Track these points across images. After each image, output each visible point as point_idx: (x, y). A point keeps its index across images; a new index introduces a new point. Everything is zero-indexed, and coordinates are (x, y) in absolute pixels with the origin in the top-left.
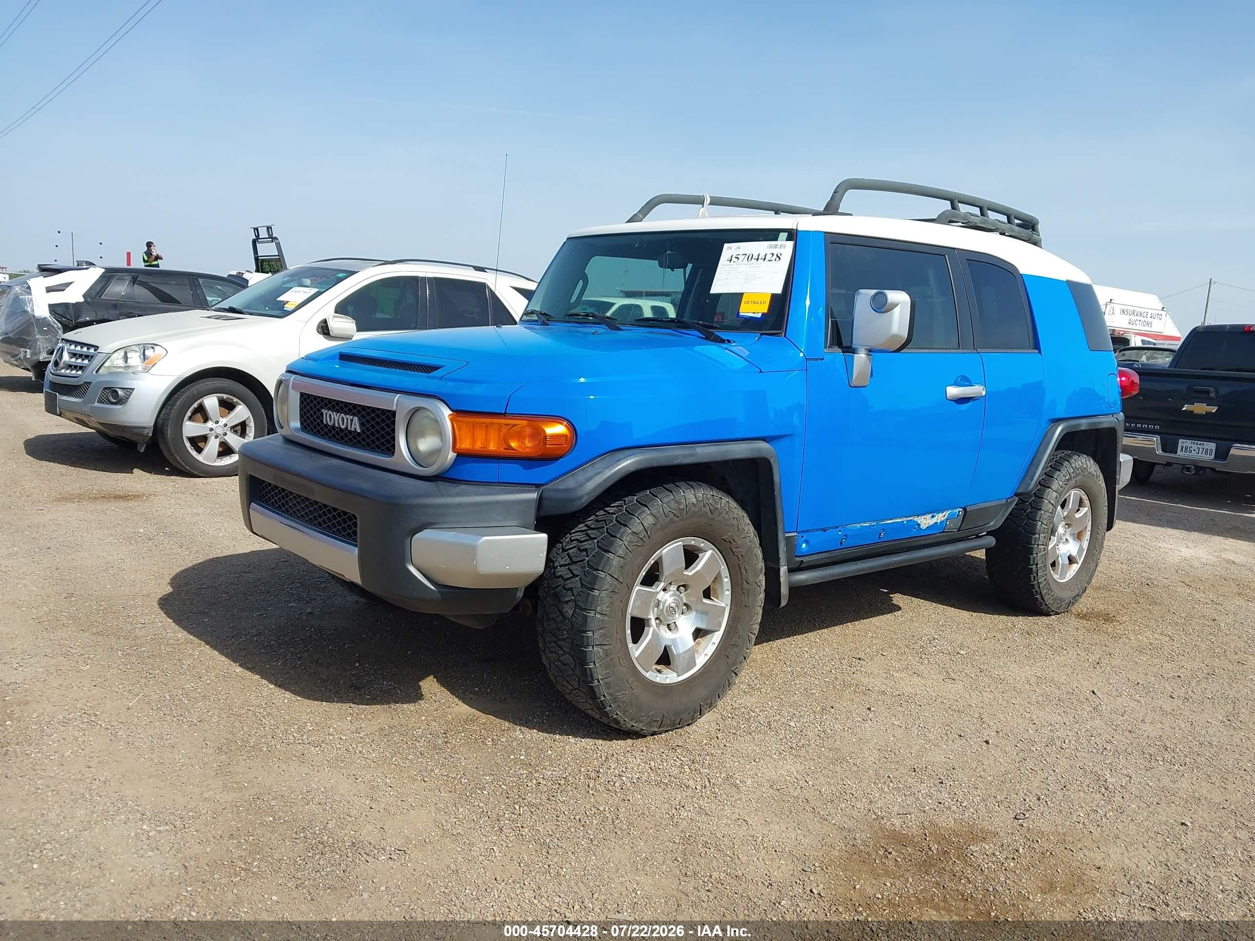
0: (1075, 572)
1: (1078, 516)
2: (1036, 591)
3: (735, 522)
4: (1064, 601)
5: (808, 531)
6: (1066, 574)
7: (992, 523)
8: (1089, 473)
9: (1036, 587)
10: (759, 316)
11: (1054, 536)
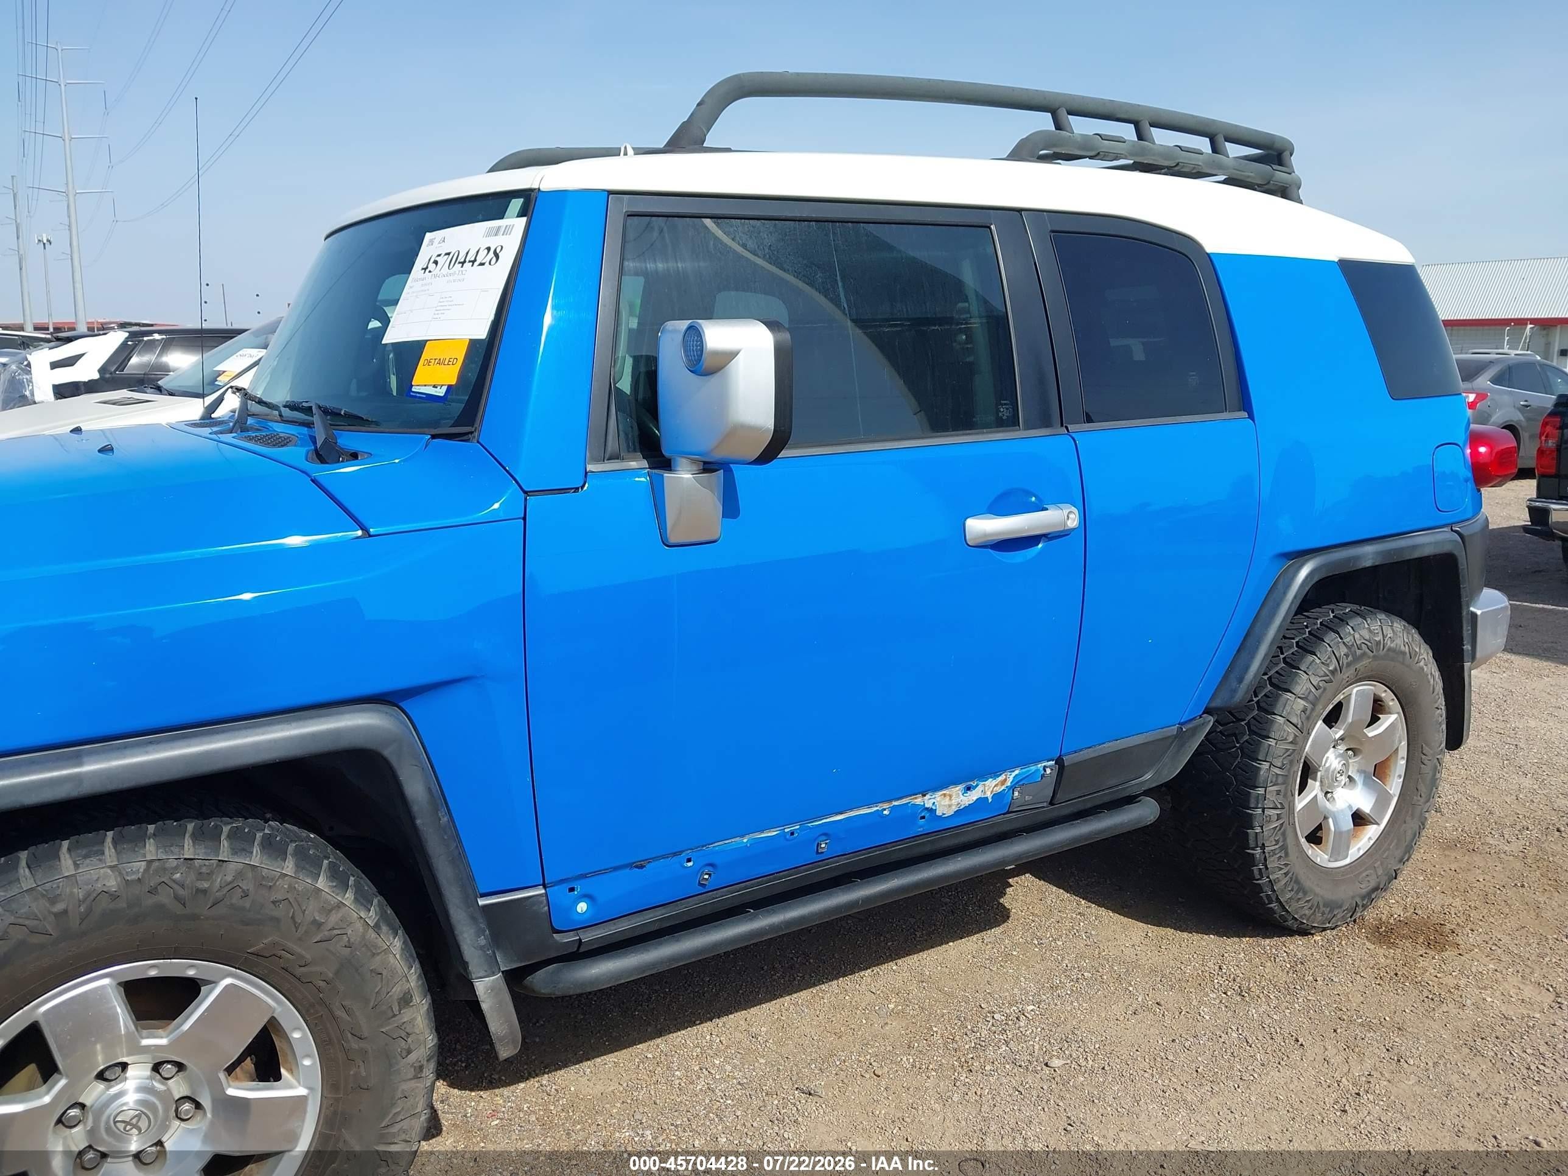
0: (1372, 842)
1: (1372, 732)
2: (1268, 896)
3: (280, 912)
4: (1341, 907)
5: (584, 876)
6: (1348, 848)
7: (1148, 776)
8: (1389, 649)
9: (1266, 889)
10: (441, 392)
11: (1315, 780)
